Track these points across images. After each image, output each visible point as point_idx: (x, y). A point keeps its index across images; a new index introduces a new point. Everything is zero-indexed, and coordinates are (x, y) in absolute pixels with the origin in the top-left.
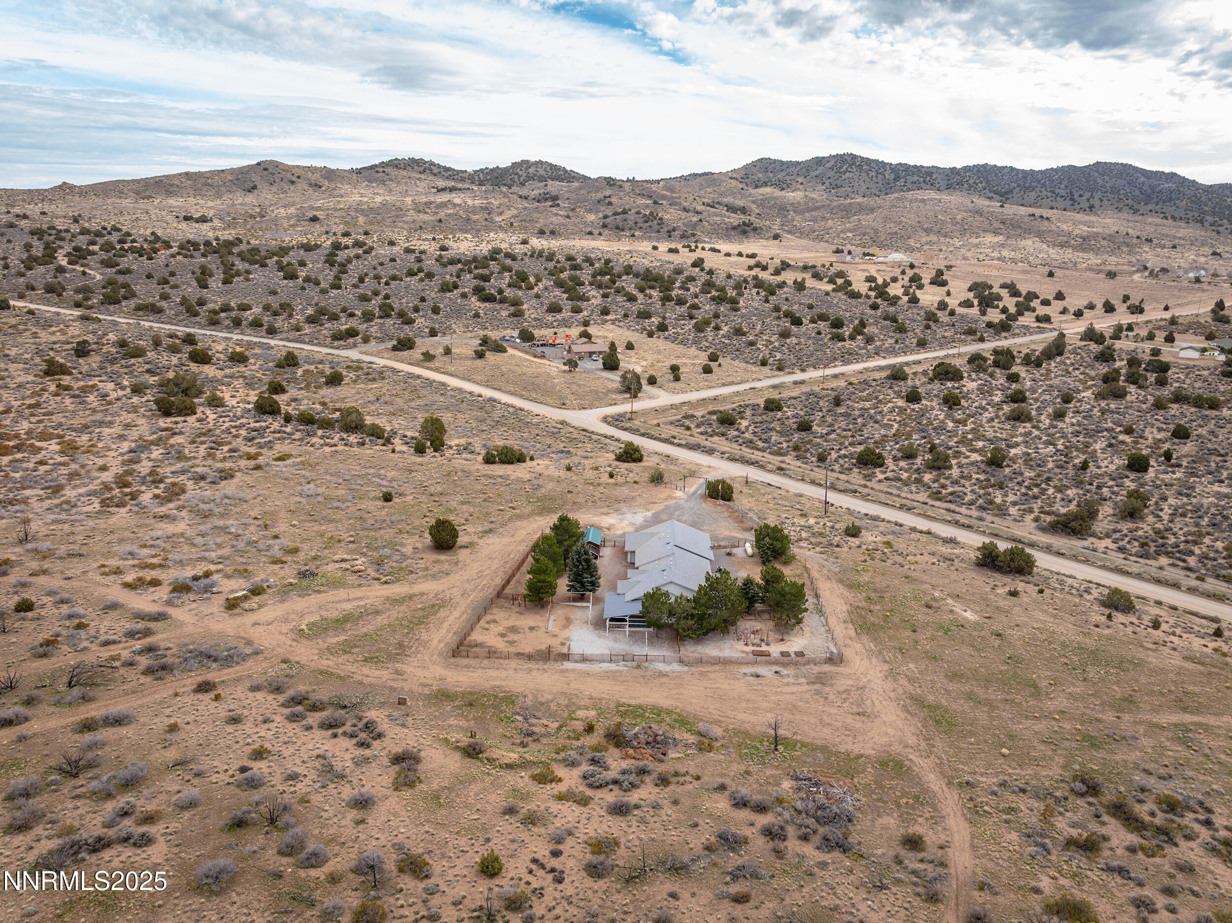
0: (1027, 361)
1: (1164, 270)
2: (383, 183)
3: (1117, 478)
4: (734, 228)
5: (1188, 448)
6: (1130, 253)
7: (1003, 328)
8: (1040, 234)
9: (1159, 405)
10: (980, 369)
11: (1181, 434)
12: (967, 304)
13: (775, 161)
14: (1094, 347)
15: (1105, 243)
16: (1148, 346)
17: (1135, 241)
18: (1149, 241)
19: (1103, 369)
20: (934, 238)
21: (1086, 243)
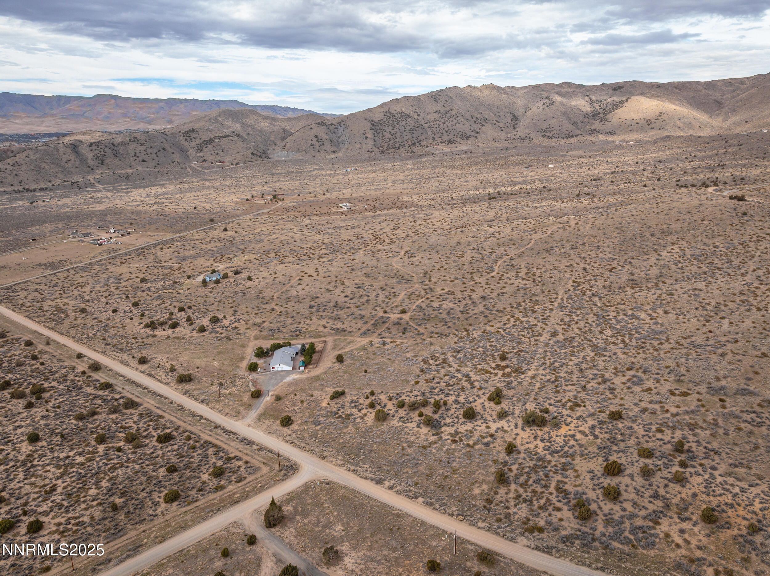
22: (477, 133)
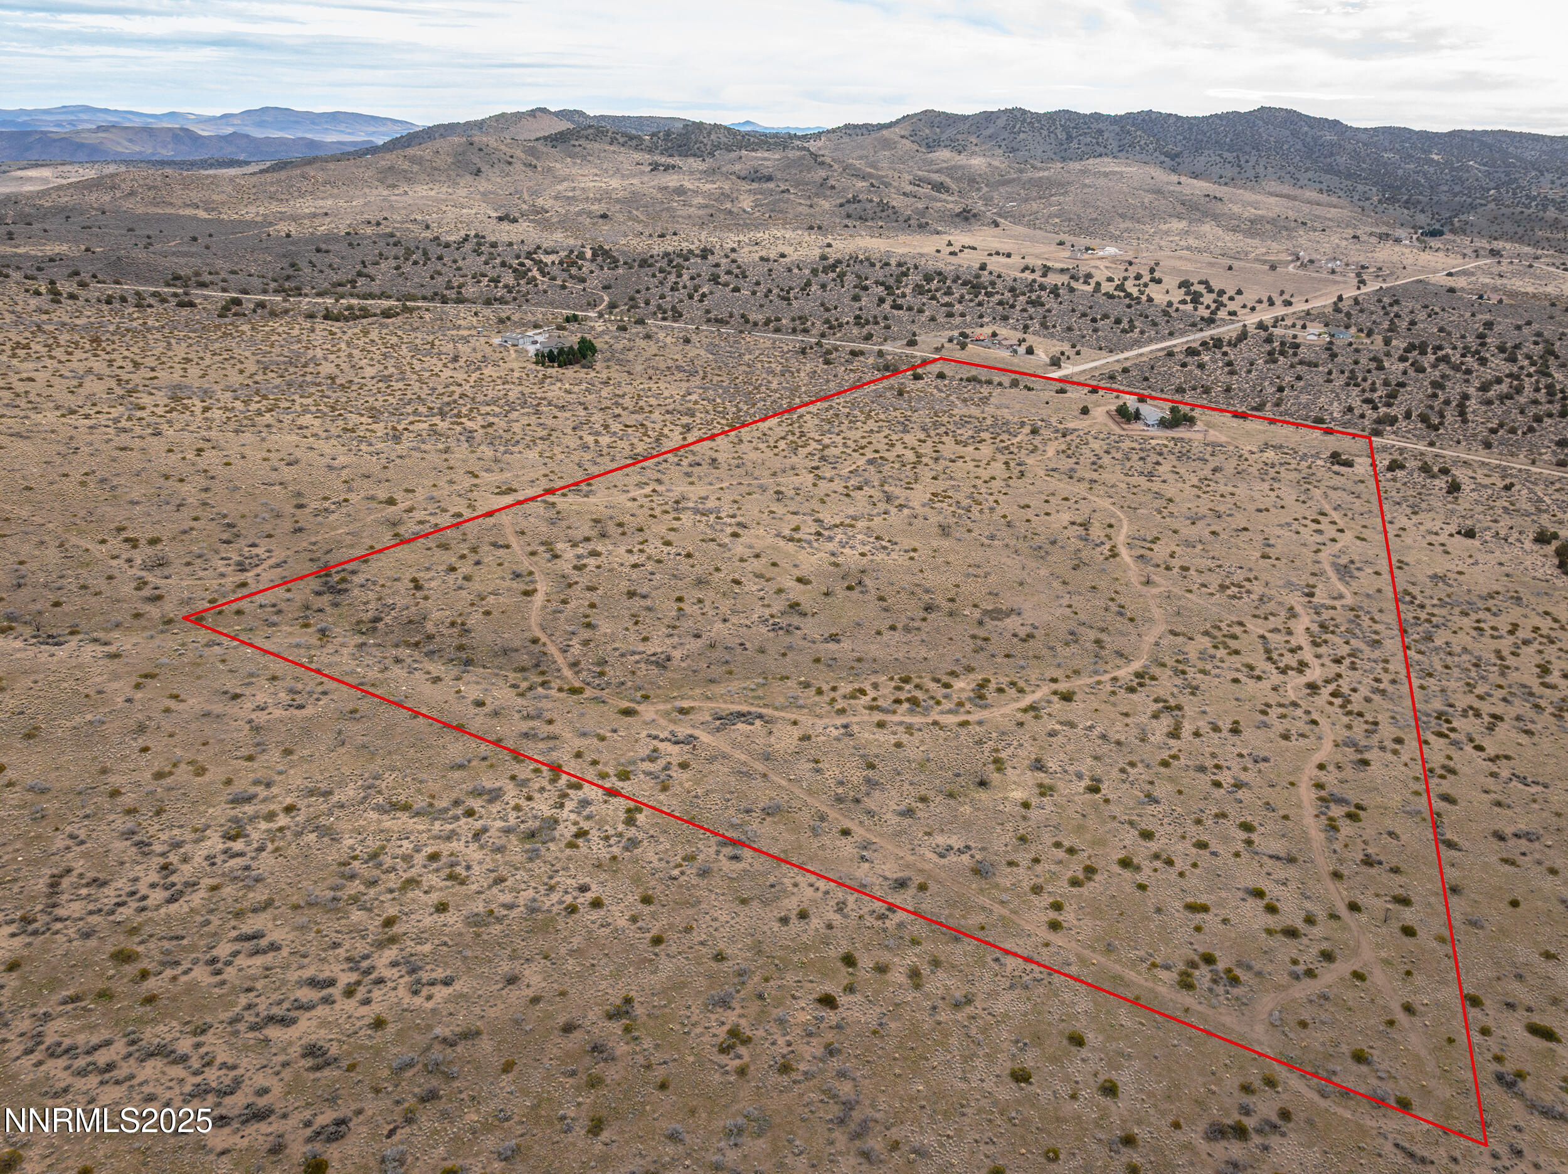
0: (1229, 344)
1: (1311, 261)
2: (584, 158)
3: (1273, 394)
4: (958, 215)
5: (1302, 383)
6: (1289, 238)
7: (1210, 321)
8: (1215, 217)
9: (1292, 366)
10: (1208, 349)
11: (1299, 378)
12: (1184, 302)
13: (940, 114)
14: (1263, 334)
15: (1268, 227)
16: (1291, 332)
17: (1293, 224)
18: (1304, 224)
19: (1268, 348)
20: (1128, 224)
21: (1253, 227)
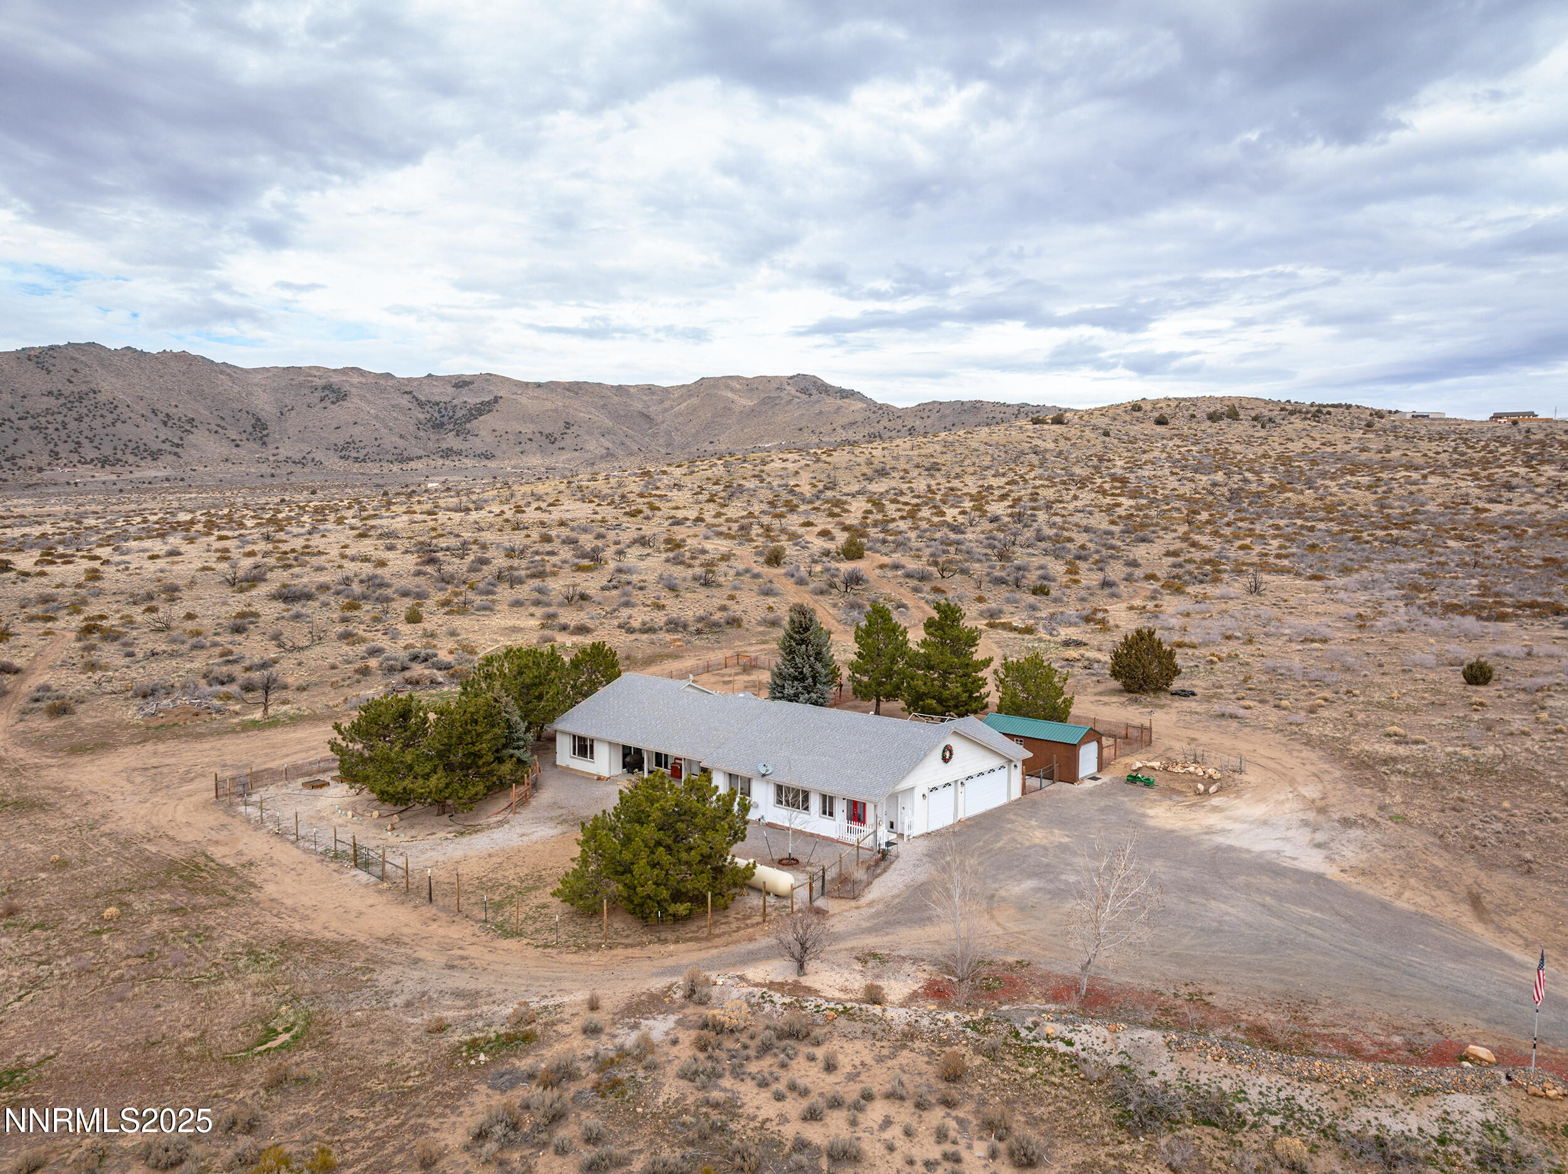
22: (178, 446)
